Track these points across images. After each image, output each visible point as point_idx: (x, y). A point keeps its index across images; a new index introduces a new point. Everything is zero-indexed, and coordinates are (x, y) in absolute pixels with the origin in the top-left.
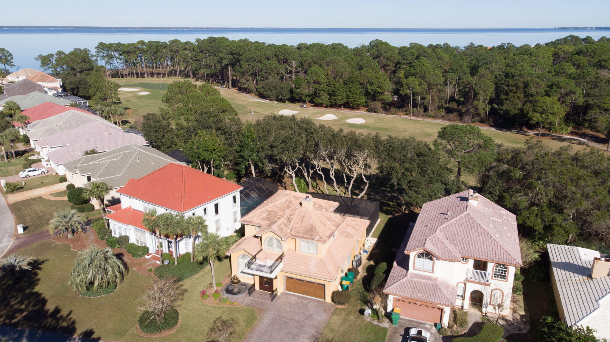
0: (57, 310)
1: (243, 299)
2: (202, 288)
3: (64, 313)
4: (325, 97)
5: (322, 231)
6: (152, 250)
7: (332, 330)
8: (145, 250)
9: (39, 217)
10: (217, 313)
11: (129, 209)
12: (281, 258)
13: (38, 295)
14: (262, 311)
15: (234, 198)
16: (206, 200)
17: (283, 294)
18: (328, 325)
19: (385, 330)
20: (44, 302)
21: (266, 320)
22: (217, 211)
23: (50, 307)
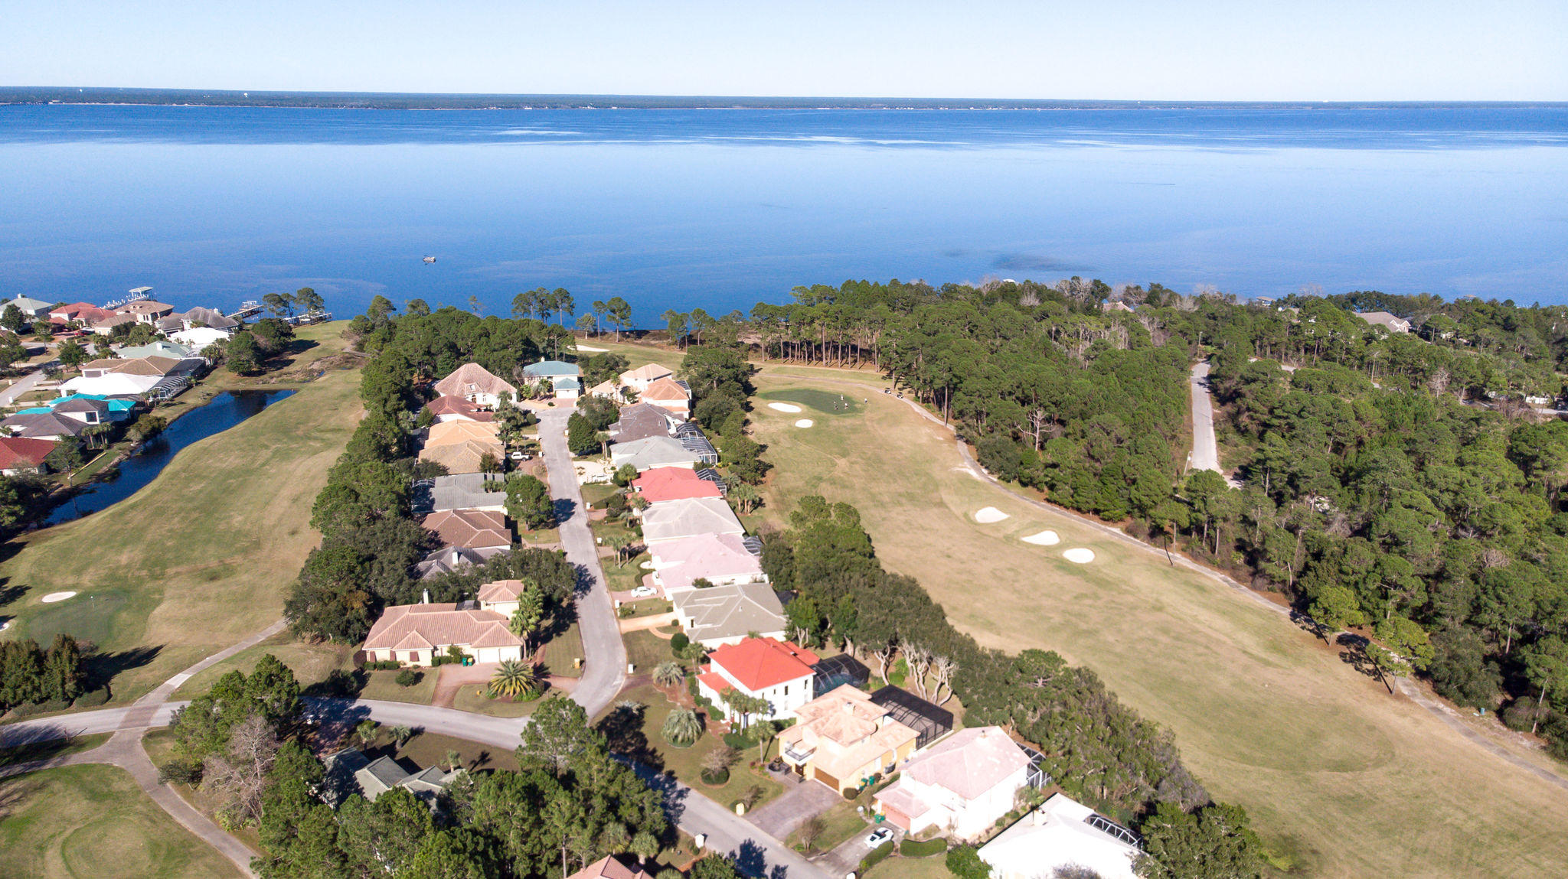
0: (654, 751)
1: (778, 776)
2: (752, 760)
3: (658, 753)
4: (1064, 490)
5: (848, 736)
6: (728, 716)
7: (830, 815)
8: (722, 715)
9: (646, 657)
10: (756, 782)
11: (716, 674)
12: (813, 751)
13: (642, 735)
14: (789, 788)
15: (806, 682)
16: (777, 682)
17: (812, 780)
18: (829, 810)
19: (867, 824)
20: (645, 742)
21: (787, 795)
22: (786, 693)
23: (650, 746)
